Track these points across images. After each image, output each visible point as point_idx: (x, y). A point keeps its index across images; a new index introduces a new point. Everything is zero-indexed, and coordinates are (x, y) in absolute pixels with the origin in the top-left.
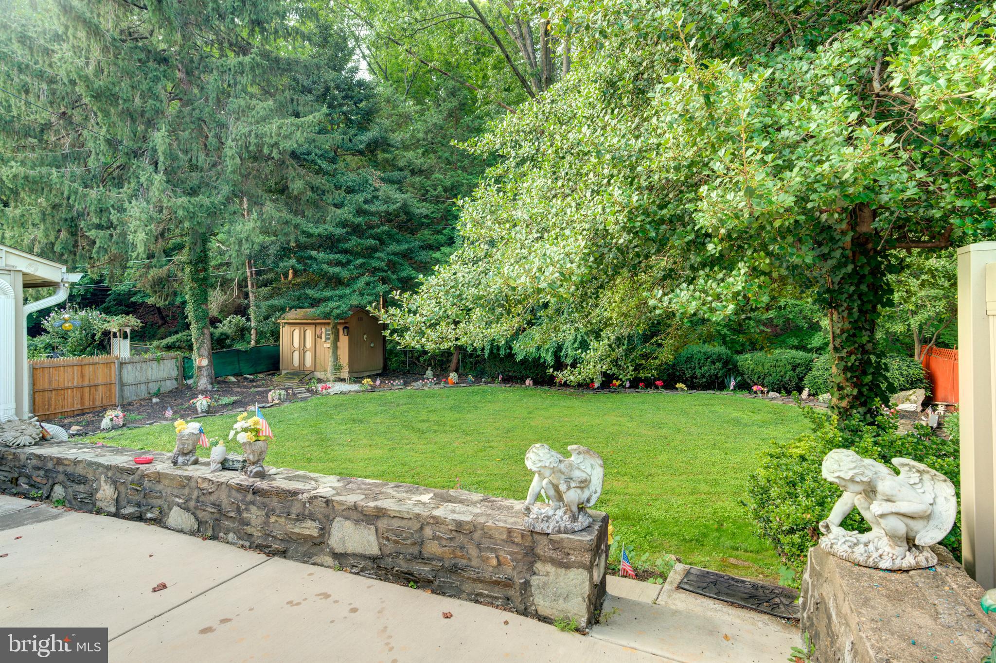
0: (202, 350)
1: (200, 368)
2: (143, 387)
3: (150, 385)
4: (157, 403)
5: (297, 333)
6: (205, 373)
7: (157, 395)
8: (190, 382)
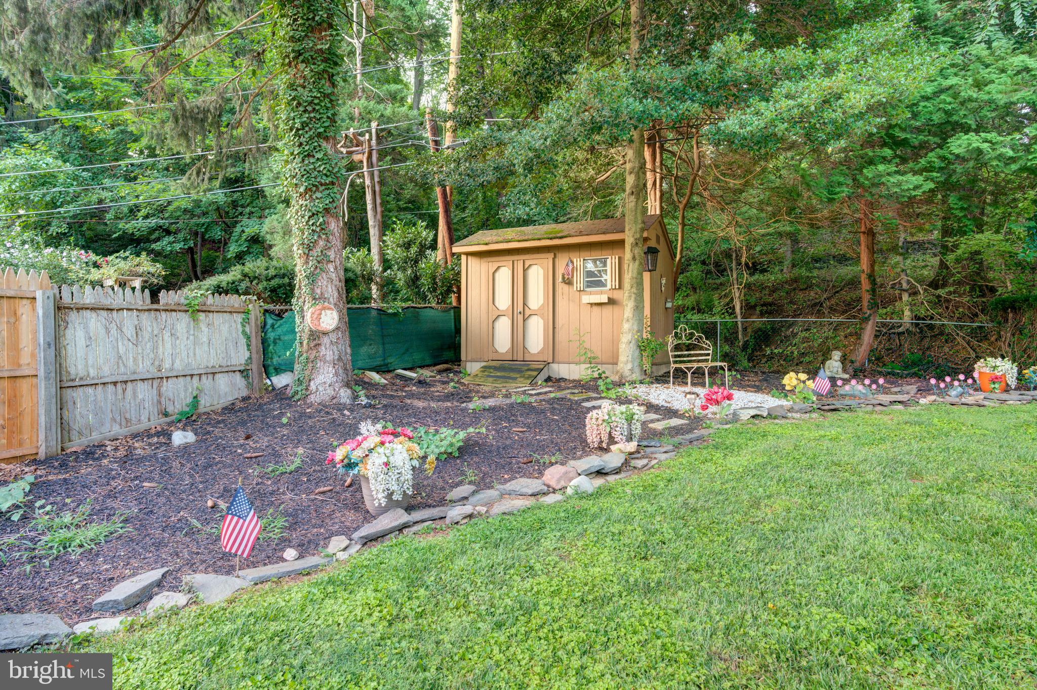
0: (323, 282)
1: (316, 336)
2: (144, 392)
3: (169, 387)
4: (185, 449)
5: (504, 276)
6: (328, 352)
7: (188, 420)
8: (280, 381)
